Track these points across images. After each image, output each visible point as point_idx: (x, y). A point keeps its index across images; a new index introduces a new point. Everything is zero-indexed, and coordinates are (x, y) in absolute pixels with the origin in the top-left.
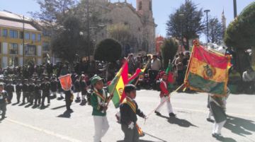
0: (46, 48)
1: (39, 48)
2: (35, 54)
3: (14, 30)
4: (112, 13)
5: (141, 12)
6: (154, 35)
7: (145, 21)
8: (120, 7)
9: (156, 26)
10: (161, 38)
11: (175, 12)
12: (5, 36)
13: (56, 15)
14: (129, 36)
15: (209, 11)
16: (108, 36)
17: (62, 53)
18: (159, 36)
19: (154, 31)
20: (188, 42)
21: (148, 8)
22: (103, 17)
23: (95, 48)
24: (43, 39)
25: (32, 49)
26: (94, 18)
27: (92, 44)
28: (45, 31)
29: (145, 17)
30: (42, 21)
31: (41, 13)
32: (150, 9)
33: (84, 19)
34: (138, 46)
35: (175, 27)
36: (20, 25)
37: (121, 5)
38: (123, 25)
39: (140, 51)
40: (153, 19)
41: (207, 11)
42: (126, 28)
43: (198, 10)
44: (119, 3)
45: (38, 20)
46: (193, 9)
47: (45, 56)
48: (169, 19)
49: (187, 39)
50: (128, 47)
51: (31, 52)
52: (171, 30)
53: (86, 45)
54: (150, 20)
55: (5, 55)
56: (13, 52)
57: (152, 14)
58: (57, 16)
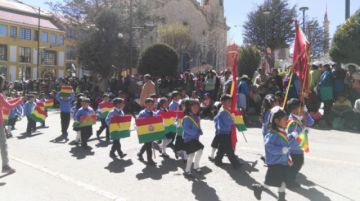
0: (70, 56)
1: (61, 56)
2: (56, 63)
3: (26, 29)
4: (165, 7)
5: (208, 8)
6: (225, 42)
7: (212, 22)
9: (229, 28)
10: (234, 47)
11: (257, 9)
12: (14, 37)
13: (86, 8)
14: (189, 42)
15: (307, 8)
16: (159, 41)
17: (93, 63)
18: (232, 43)
19: (225, 35)
20: (273, 54)
21: (218, 2)
22: (152, 12)
23: (140, 58)
24: (67, 42)
25: (50, 55)
26: (140, 14)
27: (135, 51)
28: (70, 31)
29: (212, 15)
30: (66, 17)
31: (64, 4)
32: (221, 4)
33: (126, 16)
34: (201, 58)
35: (255, 31)
36: (34, 21)
38: (181, 25)
39: (204, 63)
40: (225, 20)
41: (304, 9)
42: (184, 29)
43: (290, 7)
45: (60, 14)
46: (282, 6)
47: (69, 66)
48: (248, 20)
49: (273, 49)
50: (187, 58)
51: (49, 60)
52: (249, 35)
53: (127, 53)
54: (220, 19)
55: (13, 64)
56: (23, 59)
57: (223, 12)
58: (87, 10)
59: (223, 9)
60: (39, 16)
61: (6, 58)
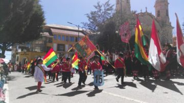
3: (72, 37)
5: (160, 18)
7: (163, 25)
8: (142, 16)
9: (173, 28)
12: (67, 40)
21: (165, 14)
29: (163, 22)
31: (89, 23)
32: (167, 15)
36: (76, 33)
37: (143, 14)
40: (170, 23)
44: (141, 13)
54: (167, 23)
57: (169, 19)
59: (168, 18)
60: (78, 31)
61: (64, 50)
